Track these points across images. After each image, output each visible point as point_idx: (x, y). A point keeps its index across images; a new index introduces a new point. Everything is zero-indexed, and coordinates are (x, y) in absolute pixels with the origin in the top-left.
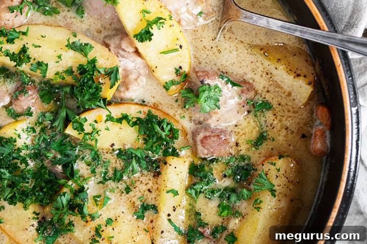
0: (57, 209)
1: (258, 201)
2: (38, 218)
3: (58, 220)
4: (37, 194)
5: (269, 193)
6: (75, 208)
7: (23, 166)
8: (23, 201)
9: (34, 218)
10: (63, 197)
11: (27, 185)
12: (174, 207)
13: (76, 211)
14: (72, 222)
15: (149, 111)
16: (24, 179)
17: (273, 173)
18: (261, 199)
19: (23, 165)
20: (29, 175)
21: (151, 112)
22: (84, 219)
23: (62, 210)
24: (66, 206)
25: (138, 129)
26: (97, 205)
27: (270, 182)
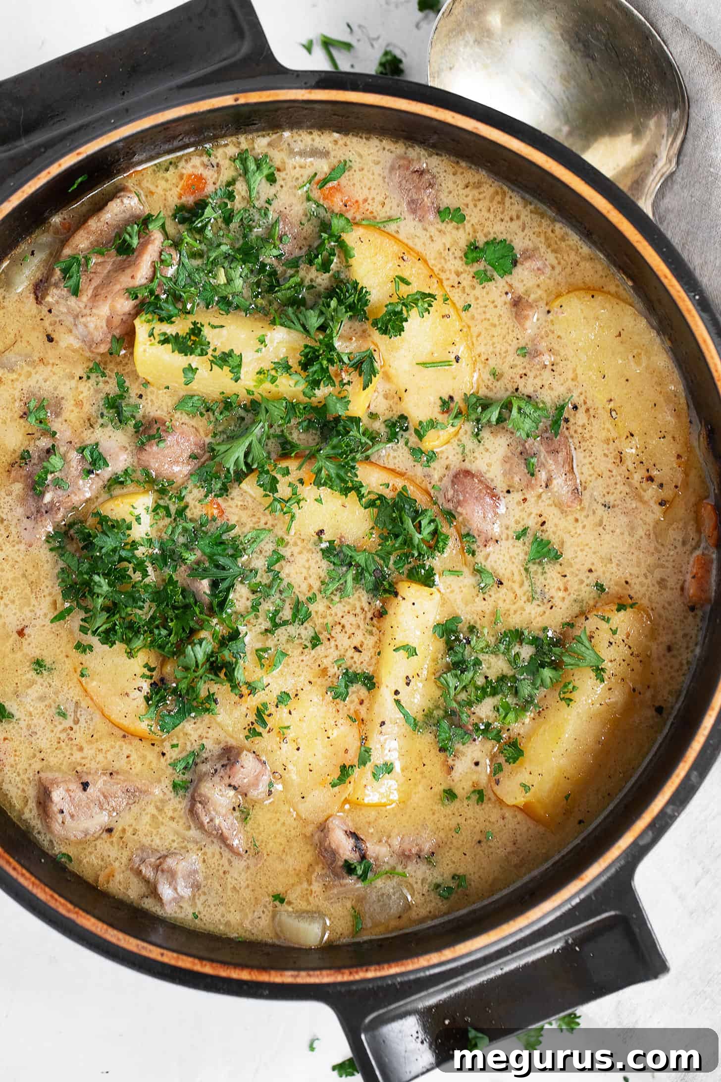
0: (186, 669)
1: (570, 687)
2: (151, 677)
3: (188, 691)
4: (156, 632)
5: (593, 674)
6: (220, 669)
7: (137, 577)
8: (128, 642)
9: (143, 676)
10: (198, 646)
11: (140, 612)
12: (407, 677)
13: (222, 675)
14: (213, 694)
15: (404, 488)
16: (135, 600)
17: (603, 636)
18: (577, 683)
19: (138, 574)
20: (147, 595)
21: (406, 491)
22: (237, 691)
23: (194, 671)
24: (203, 665)
25: (375, 515)
26: (262, 665)
27: (595, 653)
